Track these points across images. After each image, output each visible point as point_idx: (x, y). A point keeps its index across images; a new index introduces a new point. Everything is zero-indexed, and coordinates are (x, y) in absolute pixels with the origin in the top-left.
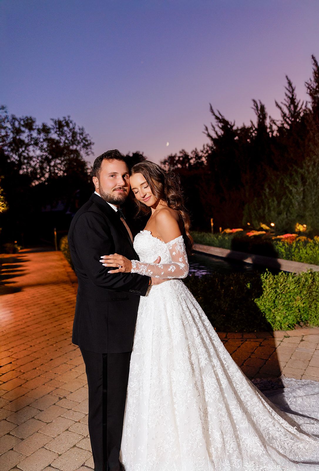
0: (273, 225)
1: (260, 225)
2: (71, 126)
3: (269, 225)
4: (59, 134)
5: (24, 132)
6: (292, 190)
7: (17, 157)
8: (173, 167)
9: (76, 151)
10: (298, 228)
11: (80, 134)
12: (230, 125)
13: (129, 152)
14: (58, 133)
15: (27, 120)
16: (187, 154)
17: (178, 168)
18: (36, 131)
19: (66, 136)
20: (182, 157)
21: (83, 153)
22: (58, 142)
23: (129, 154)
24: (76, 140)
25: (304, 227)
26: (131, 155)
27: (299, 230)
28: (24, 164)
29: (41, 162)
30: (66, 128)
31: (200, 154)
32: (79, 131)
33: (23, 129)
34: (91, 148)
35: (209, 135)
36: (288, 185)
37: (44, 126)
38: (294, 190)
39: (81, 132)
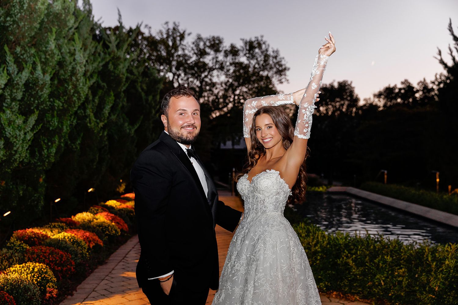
2: (264, 47)
5: (208, 54)
7: (198, 83)
8: (391, 101)
9: (267, 78)
11: (273, 57)
13: (334, 81)
14: (248, 55)
15: (214, 40)
16: (410, 85)
17: (398, 104)
18: (222, 54)
19: (257, 59)
20: (404, 89)
21: (275, 80)
22: (247, 67)
23: (332, 83)
24: (268, 64)
26: (336, 85)
28: (206, 91)
29: (226, 90)
30: (257, 50)
31: (430, 86)
32: (272, 54)
33: (208, 50)
34: (285, 75)
35: (442, 62)
37: (233, 47)
39: (275, 54)
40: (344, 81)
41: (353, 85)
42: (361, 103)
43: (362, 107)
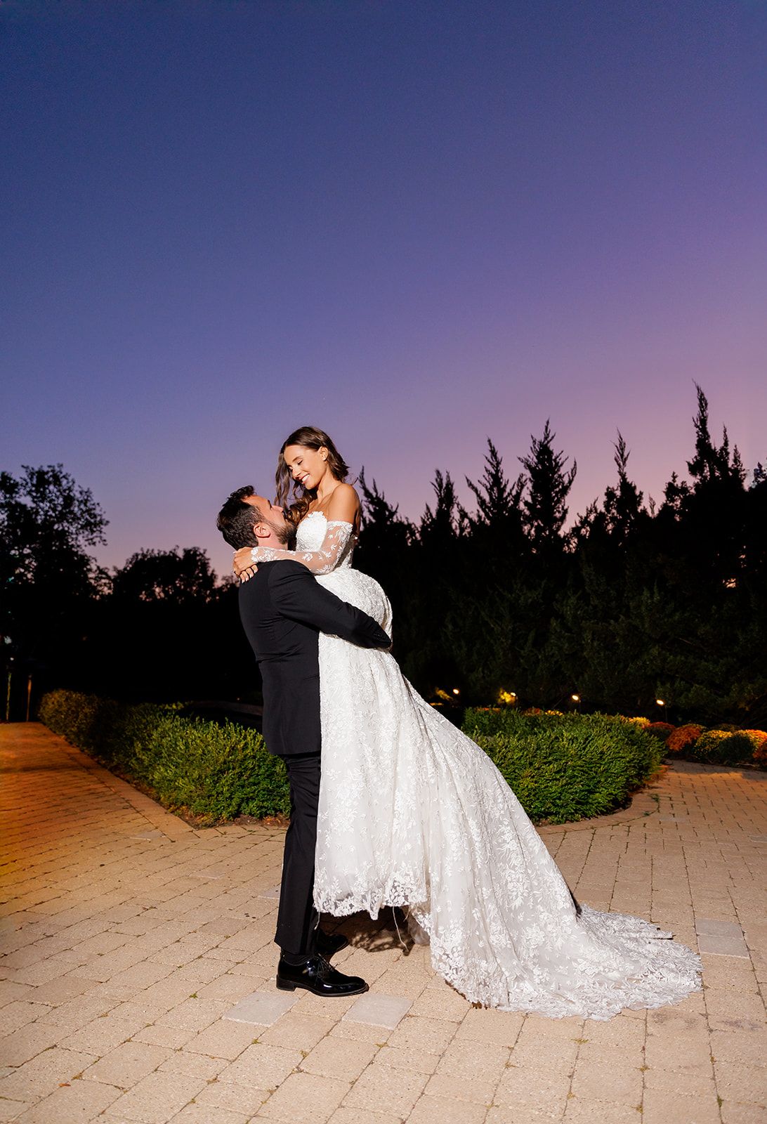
0: (456, 691)
1: (434, 691)
2: (64, 482)
3: (450, 693)
4: (34, 497)
6: (493, 628)
10: (502, 697)
11: (81, 501)
12: (389, 511)
13: (178, 547)
14: (34, 494)
19: (51, 502)
21: (81, 540)
22: (33, 512)
23: (175, 550)
24: (72, 512)
25: (512, 696)
26: (180, 554)
27: (504, 700)
30: (51, 487)
32: (78, 495)
34: (101, 532)
36: (486, 619)
37: (5, 477)
38: (497, 629)
39: (84, 497)
40: (194, 548)
41: (207, 556)
42: (219, 583)
43: (221, 589)
